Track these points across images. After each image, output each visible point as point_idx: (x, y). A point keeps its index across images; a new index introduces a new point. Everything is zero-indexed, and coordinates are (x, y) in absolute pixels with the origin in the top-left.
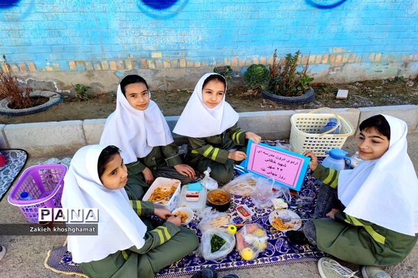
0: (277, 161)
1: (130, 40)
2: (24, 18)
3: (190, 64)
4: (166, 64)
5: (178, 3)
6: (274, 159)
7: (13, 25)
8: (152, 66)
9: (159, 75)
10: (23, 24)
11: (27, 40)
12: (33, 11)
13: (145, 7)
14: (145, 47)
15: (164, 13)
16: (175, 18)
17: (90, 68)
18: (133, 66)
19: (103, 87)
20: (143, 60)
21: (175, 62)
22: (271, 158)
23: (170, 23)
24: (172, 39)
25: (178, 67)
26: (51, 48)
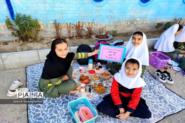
0: (113, 51)
1: (132, 14)
2: (103, 6)
3: (146, 22)
4: (140, 23)
5: (150, 1)
6: (111, 51)
7: (98, 8)
8: (135, 23)
9: (136, 27)
10: (102, 8)
11: (101, 14)
12: (107, 3)
13: (141, 3)
14: (136, 17)
15: (145, 4)
16: (147, 6)
17: (117, 24)
18: (130, 23)
19: (118, 31)
20: (133, 21)
21: (143, 22)
22: (110, 50)
23: (146, 8)
24: (144, 13)
25: (143, 24)
26: (108, 17)
